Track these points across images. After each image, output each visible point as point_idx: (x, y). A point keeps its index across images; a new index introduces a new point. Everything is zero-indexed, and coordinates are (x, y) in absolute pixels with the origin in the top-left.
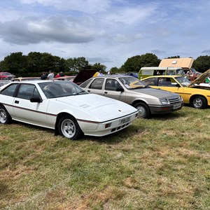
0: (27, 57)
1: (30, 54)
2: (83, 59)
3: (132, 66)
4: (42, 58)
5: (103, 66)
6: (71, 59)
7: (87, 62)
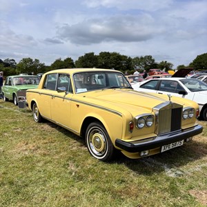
0: (98, 56)
1: (100, 54)
2: (149, 58)
3: (203, 64)
4: (111, 57)
5: (169, 64)
6: (137, 58)
7: (153, 60)
